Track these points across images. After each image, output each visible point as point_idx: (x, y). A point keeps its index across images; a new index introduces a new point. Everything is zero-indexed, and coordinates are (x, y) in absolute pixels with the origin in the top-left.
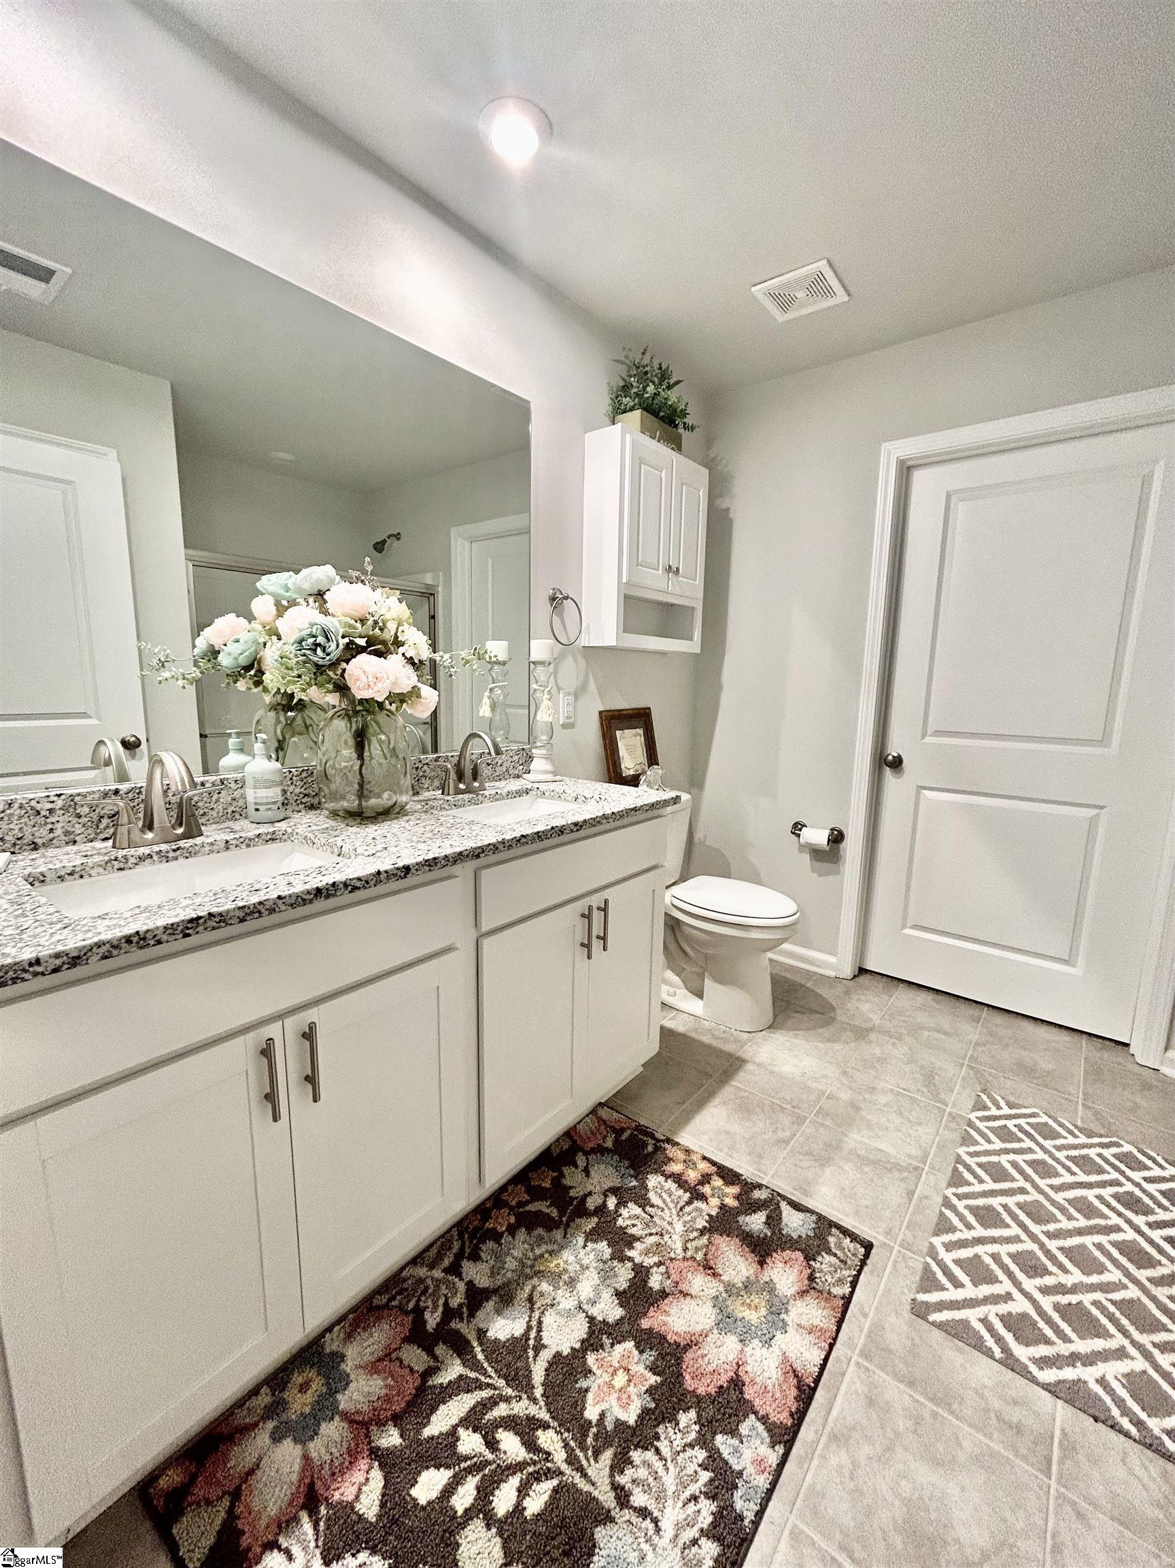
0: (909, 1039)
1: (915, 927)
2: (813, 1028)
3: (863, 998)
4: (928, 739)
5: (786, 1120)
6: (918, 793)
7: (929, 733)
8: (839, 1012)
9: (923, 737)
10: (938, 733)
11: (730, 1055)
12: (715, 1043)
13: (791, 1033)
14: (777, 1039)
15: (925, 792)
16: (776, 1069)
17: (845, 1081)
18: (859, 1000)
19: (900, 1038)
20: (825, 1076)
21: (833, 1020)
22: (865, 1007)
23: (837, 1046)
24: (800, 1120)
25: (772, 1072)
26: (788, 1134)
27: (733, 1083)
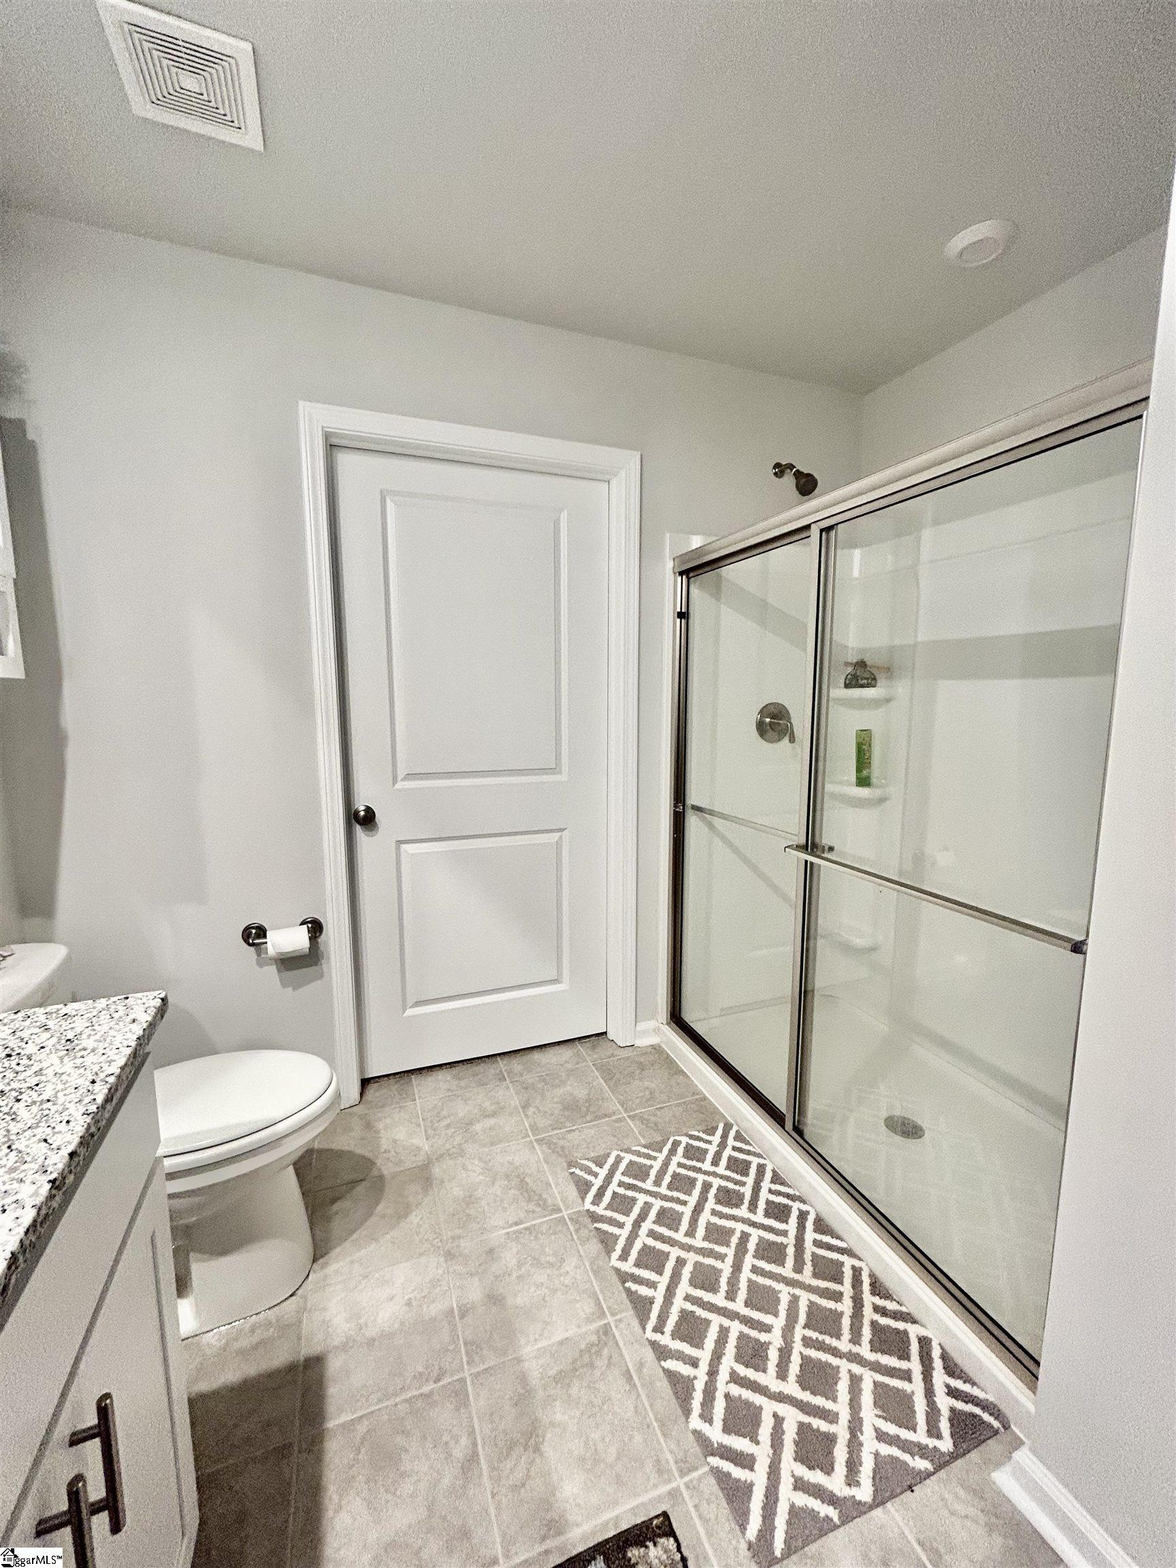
0: (470, 1148)
1: (418, 1003)
2: (369, 1214)
3: (388, 1121)
4: (399, 785)
5: (443, 1415)
6: (398, 849)
7: (399, 779)
8: (379, 1162)
9: (395, 781)
10: (410, 776)
11: (292, 1368)
12: (251, 1369)
13: (347, 1244)
14: (337, 1272)
15: (403, 846)
16: (371, 1332)
17: (458, 1268)
18: (386, 1128)
19: (462, 1153)
20: (435, 1283)
21: (381, 1178)
22: (400, 1134)
23: (414, 1218)
24: (459, 1395)
25: (371, 1342)
26: (464, 1441)
27: (331, 1424)
